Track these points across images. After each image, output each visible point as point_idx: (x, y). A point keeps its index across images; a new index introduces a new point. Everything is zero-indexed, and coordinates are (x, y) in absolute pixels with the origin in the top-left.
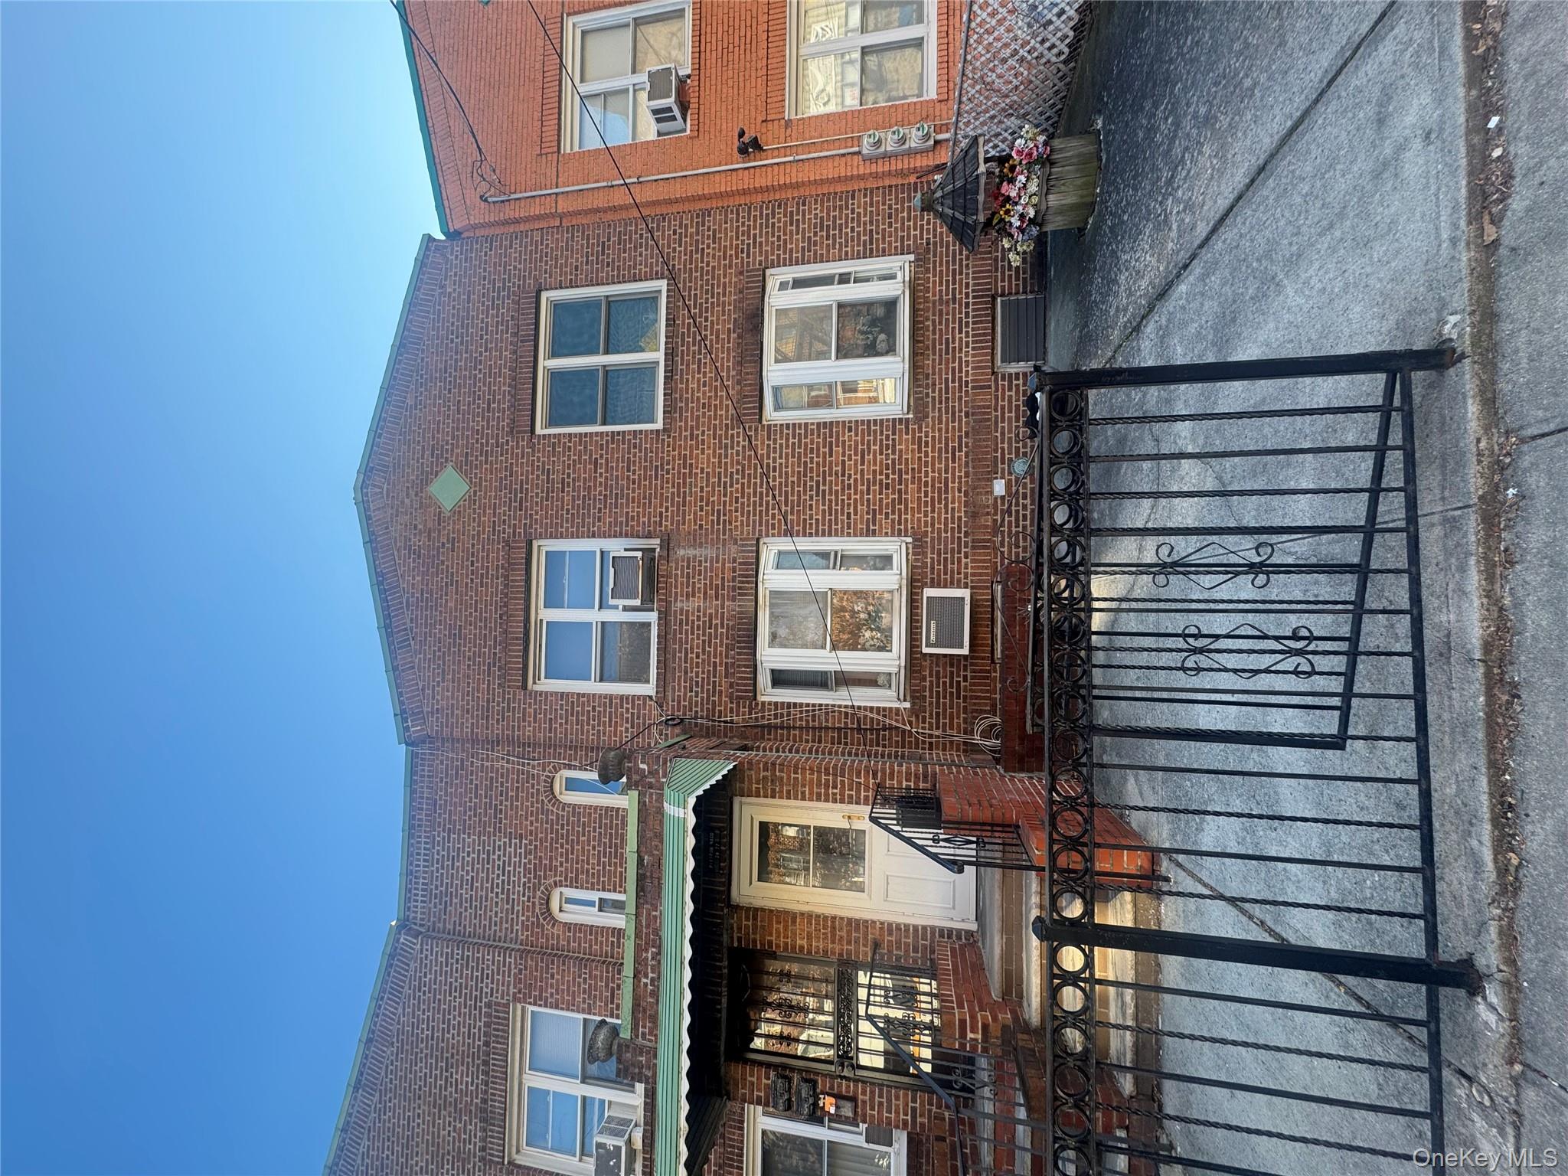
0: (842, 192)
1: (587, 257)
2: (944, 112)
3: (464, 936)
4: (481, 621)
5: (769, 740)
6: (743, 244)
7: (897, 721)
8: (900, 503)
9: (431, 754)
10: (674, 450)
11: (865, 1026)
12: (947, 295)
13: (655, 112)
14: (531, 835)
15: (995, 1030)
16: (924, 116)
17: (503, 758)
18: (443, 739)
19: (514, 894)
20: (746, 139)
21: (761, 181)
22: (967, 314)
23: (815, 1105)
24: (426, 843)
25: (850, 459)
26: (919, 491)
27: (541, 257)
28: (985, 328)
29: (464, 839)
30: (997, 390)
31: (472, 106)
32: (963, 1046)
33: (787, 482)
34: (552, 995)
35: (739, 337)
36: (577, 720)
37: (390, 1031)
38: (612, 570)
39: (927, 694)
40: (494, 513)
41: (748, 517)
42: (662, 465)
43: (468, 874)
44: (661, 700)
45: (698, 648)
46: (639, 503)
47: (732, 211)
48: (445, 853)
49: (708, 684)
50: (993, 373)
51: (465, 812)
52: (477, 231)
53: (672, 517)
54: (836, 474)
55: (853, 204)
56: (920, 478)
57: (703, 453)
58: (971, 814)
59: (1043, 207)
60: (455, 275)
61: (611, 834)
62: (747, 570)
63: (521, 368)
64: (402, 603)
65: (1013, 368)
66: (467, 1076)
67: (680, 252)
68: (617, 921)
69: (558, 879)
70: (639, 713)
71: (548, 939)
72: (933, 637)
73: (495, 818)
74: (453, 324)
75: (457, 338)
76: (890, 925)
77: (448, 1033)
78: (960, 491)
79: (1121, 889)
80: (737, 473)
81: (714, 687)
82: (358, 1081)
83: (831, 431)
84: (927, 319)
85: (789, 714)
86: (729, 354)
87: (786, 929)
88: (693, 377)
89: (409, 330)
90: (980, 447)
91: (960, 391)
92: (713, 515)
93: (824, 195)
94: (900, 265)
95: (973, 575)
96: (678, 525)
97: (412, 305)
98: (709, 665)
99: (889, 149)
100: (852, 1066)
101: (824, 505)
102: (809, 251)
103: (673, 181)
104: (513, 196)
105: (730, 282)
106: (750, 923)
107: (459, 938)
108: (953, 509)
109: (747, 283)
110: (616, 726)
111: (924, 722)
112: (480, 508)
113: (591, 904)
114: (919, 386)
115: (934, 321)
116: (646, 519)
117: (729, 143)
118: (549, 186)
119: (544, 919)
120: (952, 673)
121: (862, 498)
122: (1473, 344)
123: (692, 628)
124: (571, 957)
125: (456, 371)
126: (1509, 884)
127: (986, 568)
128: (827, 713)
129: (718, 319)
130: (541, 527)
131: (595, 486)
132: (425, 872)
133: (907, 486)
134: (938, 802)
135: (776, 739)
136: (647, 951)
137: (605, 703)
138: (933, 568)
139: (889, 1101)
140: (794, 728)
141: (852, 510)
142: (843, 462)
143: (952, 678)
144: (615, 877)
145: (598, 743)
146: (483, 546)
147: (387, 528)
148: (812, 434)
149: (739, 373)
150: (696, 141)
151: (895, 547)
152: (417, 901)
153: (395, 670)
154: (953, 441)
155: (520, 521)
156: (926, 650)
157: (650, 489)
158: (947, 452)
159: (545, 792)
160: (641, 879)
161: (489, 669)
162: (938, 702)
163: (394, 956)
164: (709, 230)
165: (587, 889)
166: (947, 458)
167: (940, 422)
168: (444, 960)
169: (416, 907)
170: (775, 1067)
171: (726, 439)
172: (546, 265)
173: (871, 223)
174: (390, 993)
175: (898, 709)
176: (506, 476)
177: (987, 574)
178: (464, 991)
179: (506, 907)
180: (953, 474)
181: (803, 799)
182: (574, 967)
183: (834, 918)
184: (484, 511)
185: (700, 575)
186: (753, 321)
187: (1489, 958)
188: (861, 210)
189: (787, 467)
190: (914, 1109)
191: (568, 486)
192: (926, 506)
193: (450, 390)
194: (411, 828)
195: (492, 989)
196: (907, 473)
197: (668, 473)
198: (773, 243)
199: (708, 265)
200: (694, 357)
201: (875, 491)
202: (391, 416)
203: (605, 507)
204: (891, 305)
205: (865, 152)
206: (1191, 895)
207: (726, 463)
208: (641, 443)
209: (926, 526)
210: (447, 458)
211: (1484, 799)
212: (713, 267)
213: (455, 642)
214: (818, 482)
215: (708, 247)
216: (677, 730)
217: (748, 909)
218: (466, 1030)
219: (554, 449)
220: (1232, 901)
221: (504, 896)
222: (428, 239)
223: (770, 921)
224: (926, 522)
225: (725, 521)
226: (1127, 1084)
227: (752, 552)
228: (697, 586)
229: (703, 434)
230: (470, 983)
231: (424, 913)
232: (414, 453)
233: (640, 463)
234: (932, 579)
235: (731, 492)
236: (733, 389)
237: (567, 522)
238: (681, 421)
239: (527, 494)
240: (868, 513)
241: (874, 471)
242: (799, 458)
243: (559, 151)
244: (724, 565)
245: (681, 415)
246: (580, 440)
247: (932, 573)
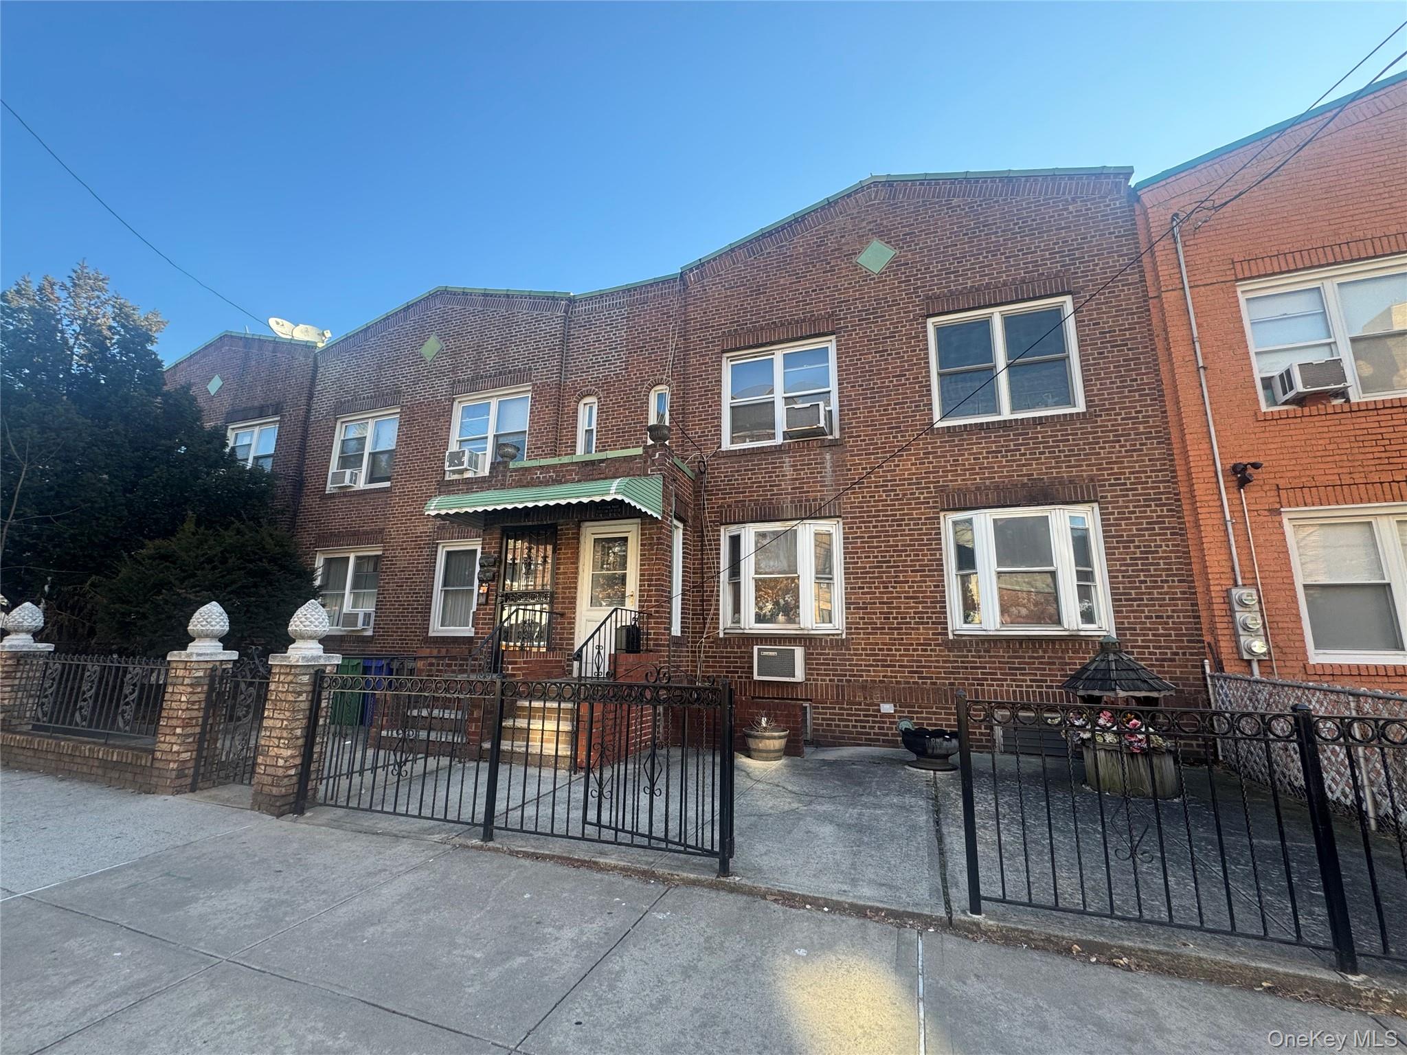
2: (1288, 671)
5: (694, 537)
7: (709, 628)
8: (873, 629)
9: (675, 292)
10: (914, 440)
13: (1288, 372)
14: (628, 376)
16: (1285, 650)
18: (686, 298)
19: (593, 371)
20: (1250, 470)
21: (1200, 489)
22: (1051, 687)
25: (909, 587)
26: (884, 644)
27: (1108, 288)
28: (1036, 703)
29: (624, 329)
33: (889, 536)
34: (537, 408)
35: (1024, 485)
36: (702, 396)
37: (514, 308)
38: (808, 405)
39: (729, 650)
40: (855, 300)
41: (858, 507)
42: (901, 431)
43: (603, 337)
44: (719, 455)
45: (756, 478)
46: (868, 417)
47: (1165, 464)
48: (615, 318)
49: (730, 489)
51: (640, 326)
52: (1140, 217)
53: (856, 446)
54: (896, 577)
55: (1173, 581)
56: (895, 644)
57: (912, 464)
60: (1087, 210)
62: (815, 510)
63: (989, 294)
64: (782, 242)
68: (580, 449)
69: (603, 399)
70: (709, 440)
71: (568, 399)
72: (765, 653)
74: (1034, 220)
75: (1020, 228)
76: (574, 623)
77: (514, 346)
78: (884, 677)
81: (728, 494)
82: (487, 295)
83: (935, 570)
84: (1045, 652)
85: (711, 550)
86: (1007, 477)
87: (568, 558)
88: (983, 448)
89: (1026, 181)
90: (922, 694)
91: (974, 679)
92: (859, 478)
93: (1186, 553)
94: (1104, 627)
95: (816, 685)
96: (851, 451)
97: (1053, 176)
98: (743, 488)
99: (1238, 615)
100: (503, 602)
101: (870, 568)
102: (1117, 542)
103: (1200, 402)
104: (1180, 246)
105: (1082, 471)
106: (571, 536)
107: (566, 339)
108: (869, 671)
109: (1081, 487)
110: (698, 425)
111: (709, 647)
112: (860, 286)
113: (590, 424)
114: (977, 644)
115: (1043, 657)
116: (854, 425)
118: (1192, 278)
119: (579, 395)
120: (744, 668)
121: (877, 598)
123: (770, 472)
124: (558, 417)
125: (986, 235)
127: (822, 695)
128: (713, 577)
129: (1042, 464)
130: (846, 340)
131: (881, 378)
132: (602, 307)
133: (887, 634)
134: (633, 650)
135: (694, 541)
136: (554, 472)
137: (714, 414)
138: (820, 654)
140: (702, 554)
141: (866, 590)
142: (908, 582)
143: (740, 667)
146: (827, 297)
147: (841, 213)
148: (931, 555)
149: (988, 488)
150: (1252, 419)
151: (838, 625)
152: (586, 305)
153: (731, 251)
154: (928, 672)
156: (756, 648)
157: (880, 425)
158: (918, 667)
159: (655, 380)
161: (734, 323)
162: (723, 657)
163: (553, 300)
164: (1141, 444)
165: (598, 421)
166: (912, 667)
167: (944, 662)
168: (553, 333)
169: (582, 306)
170: (500, 557)
171: (926, 483)
172: (1100, 294)
173: (1151, 599)
174: (533, 302)
175: (718, 628)
176: (887, 302)
177: (817, 696)
178: (536, 351)
179: (585, 367)
180: (899, 672)
181: (641, 565)
182: (553, 420)
183: (576, 588)
184: (857, 291)
185: (811, 473)
188: (1166, 589)
189: (902, 535)
190: (484, 638)
191: (880, 356)
192: (871, 650)
193: (967, 234)
195: (539, 369)
196: (898, 634)
197: (894, 437)
198: (1127, 507)
199: (1100, 448)
200: (1002, 446)
201: (883, 608)
202: (940, 189)
203: (863, 390)
204: (1058, 621)
205: (1234, 591)
207: (904, 485)
208: (921, 411)
209: (855, 650)
210: (902, 248)
212: (1099, 454)
214: (889, 562)
215: (1121, 446)
217: (578, 534)
218: (516, 357)
219: (913, 338)
221: (591, 365)
222: (1128, 172)
223: (572, 548)
224: (858, 649)
225: (855, 489)
227: (830, 512)
228: (802, 473)
229: (929, 463)
230: (541, 353)
231: (579, 313)
232: (907, 218)
233: (903, 413)
234: (812, 654)
235: (879, 492)
236: (972, 484)
237: (850, 361)
238: (941, 442)
239: (873, 322)
240: (864, 603)
241: (900, 607)
242: (910, 545)
243: (1237, 280)
244: (819, 491)
245: (946, 442)
246: (922, 359)
247: (817, 654)
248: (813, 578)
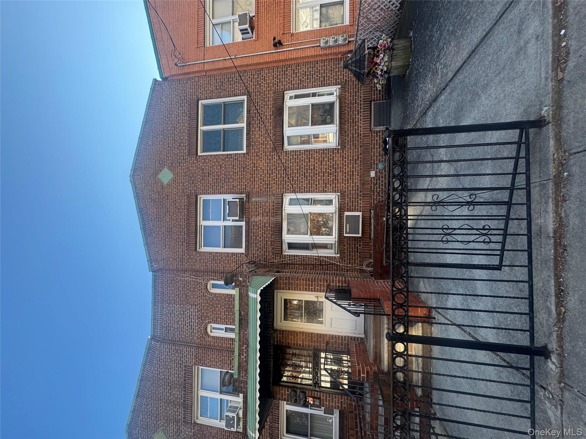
0: (313, 61)
1: (216, 87)
2: (352, 30)
3: (175, 342)
4: (179, 226)
5: (287, 269)
6: (275, 82)
7: (335, 261)
8: (335, 180)
9: (161, 275)
10: (250, 161)
11: (323, 372)
12: (353, 101)
13: (241, 30)
14: (199, 304)
15: (371, 373)
16: (344, 31)
17: (188, 277)
18: (166, 270)
19: (193, 326)
20: (276, 41)
21: (282, 57)
22: (361, 108)
23: (305, 401)
24: (160, 308)
25: (317, 164)
26: (343, 176)
27: (199, 87)
28: (368, 113)
29: (175, 306)
30: (372, 137)
31: (171, 28)
32: (359, 379)
33: (293, 172)
34: (208, 362)
35: (275, 117)
36: (216, 262)
37: (149, 376)
38: (228, 206)
39: (346, 251)
40: (183, 185)
41: (279, 186)
42: (246, 166)
43: (176, 319)
44: (247, 254)
45: (260, 235)
46: (237, 181)
47: (271, 69)
48: (168, 312)
49: (264, 248)
50: (371, 130)
51: (175, 296)
52: (174, 77)
53: (250, 186)
54: (312, 170)
55: (317, 66)
56: (343, 171)
57: (261, 162)
58: (362, 296)
59: (390, 67)
60: (166, 94)
61: (229, 304)
62: (278, 206)
63: (192, 130)
64: (149, 219)
65: (378, 129)
66: (178, 392)
67: (251, 85)
68: (232, 335)
69: (210, 320)
70: (239, 259)
71: (206, 342)
72: (348, 230)
73: (186, 298)
74: (165, 113)
75: (167, 118)
76: (332, 336)
77: (171, 376)
78: (358, 175)
79: (418, 322)
80: (274, 170)
81: (267, 249)
82: (138, 394)
83: (309, 153)
84: (346, 110)
85: (294, 259)
86: (270, 125)
87: (294, 338)
88: (257, 133)
89: (149, 116)
90: (365, 159)
91: (358, 137)
92: (265, 185)
93: (306, 62)
94: (335, 89)
95: (363, 207)
96: (252, 189)
97: (150, 106)
98: (265, 241)
99: (331, 44)
100: (319, 386)
101: (307, 181)
102: (301, 84)
103: (248, 57)
104: (187, 64)
105: (271, 97)
106: (281, 336)
107: (173, 342)
108: (355, 182)
109: (277, 96)
110: (230, 264)
111: (345, 262)
112: (177, 183)
113: (222, 329)
114: (343, 136)
115: (348, 111)
116: (240, 187)
117: (270, 42)
118: (201, 60)
119: (205, 335)
120: (355, 243)
121: (321, 178)
122: (552, 118)
123: (258, 228)
124: (215, 349)
125: (167, 131)
126: (561, 318)
127: (368, 204)
128: (309, 259)
129: (266, 111)
130: (201, 190)
131: (221, 175)
132: (161, 319)
133: (338, 174)
134: (350, 290)
135: (290, 268)
136: (243, 346)
137: (226, 256)
138: (348, 204)
139: (332, 399)
140: (297, 264)
141: (317, 183)
142: (314, 165)
143: (355, 245)
144: (231, 319)
145: (224, 271)
146: (179, 198)
147: (143, 191)
148: (302, 154)
149: (275, 131)
150: (257, 42)
151: (334, 197)
152: (158, 329)
153: (147, 245)
154: (355, 157)
155: (193, 188)
156: (345, 235)
157: (242, 176)
158: (353, 161)
159: (204, 289)
160: (240, 320)
161: (182, 244)
162: (350, 254)
163: (150, 349)
164: (262, 76)
165: (221, 324)
166: (353, 163)
167: (351, 150)
168: (168, 350)
169: (158, 331)
170: (291, 387)
171: (270, 156)
172: (201, 90)
173: (324, 73)
174: (149, 363)
175: (335, 257)
176: (187, 171)
177: (368, 207)
178: (176, 361)
179: (191, 331)
180: (356, 169)
181: (300, 290)
182: (216, 352)
183: (312, 333)
184: (179, 184)
185: (261, 208)
186: (279, 111)
187: (553, 345)
188: (320, 68)
189: (293, 167)
190: (341, 402)
191: (211, 175)
192: (345, 181)
193: (165, 139)
194: (155, 303)
195: (186, 361)
196: (338, 169)
197: (248, 170)
198: (287, 81)
199: (262, 90)
200: (257, 125)
201: (326, 176)
202: (143, 149)
203: (225, 183)
204: (332, 105)
205: (322, 45)
206: (444, 324)
207: (270, 166)
208: (238, 158)
209: (345, 188)
210: (164, 165)
211: (553, 288)
212: (264, 91)
213: (169, 233)
214: (305, 172)
215: (262, 83)
216: (253, 266)
217: (280, 331)
218: (177, 375)
219: (205, 160)
220: (459, 326)
221: (190, 327)
222: (155, 80)
223: (288, 335)
224: (345, 187)
225: (270, 187)
226: (419, 392)
227: (280, 199)
228: (260, 212)
229: (261, 155)
230: (178, 359)
231: (160, 334)
232: (152, 163)
233: (238, 166)
234: (348, 209)
235: (272, 176)
236: (272, 137)
237: (211, 188)
238: (253, 150)
239: (195, 178)
240: (323, 184)
241: (326, 168)
242: (298, 163)
243: (204, 46)
244: (269, 204)
245: (253, 147)
246: (215, 157)
247: (348, 206)
248: (311, 206)
